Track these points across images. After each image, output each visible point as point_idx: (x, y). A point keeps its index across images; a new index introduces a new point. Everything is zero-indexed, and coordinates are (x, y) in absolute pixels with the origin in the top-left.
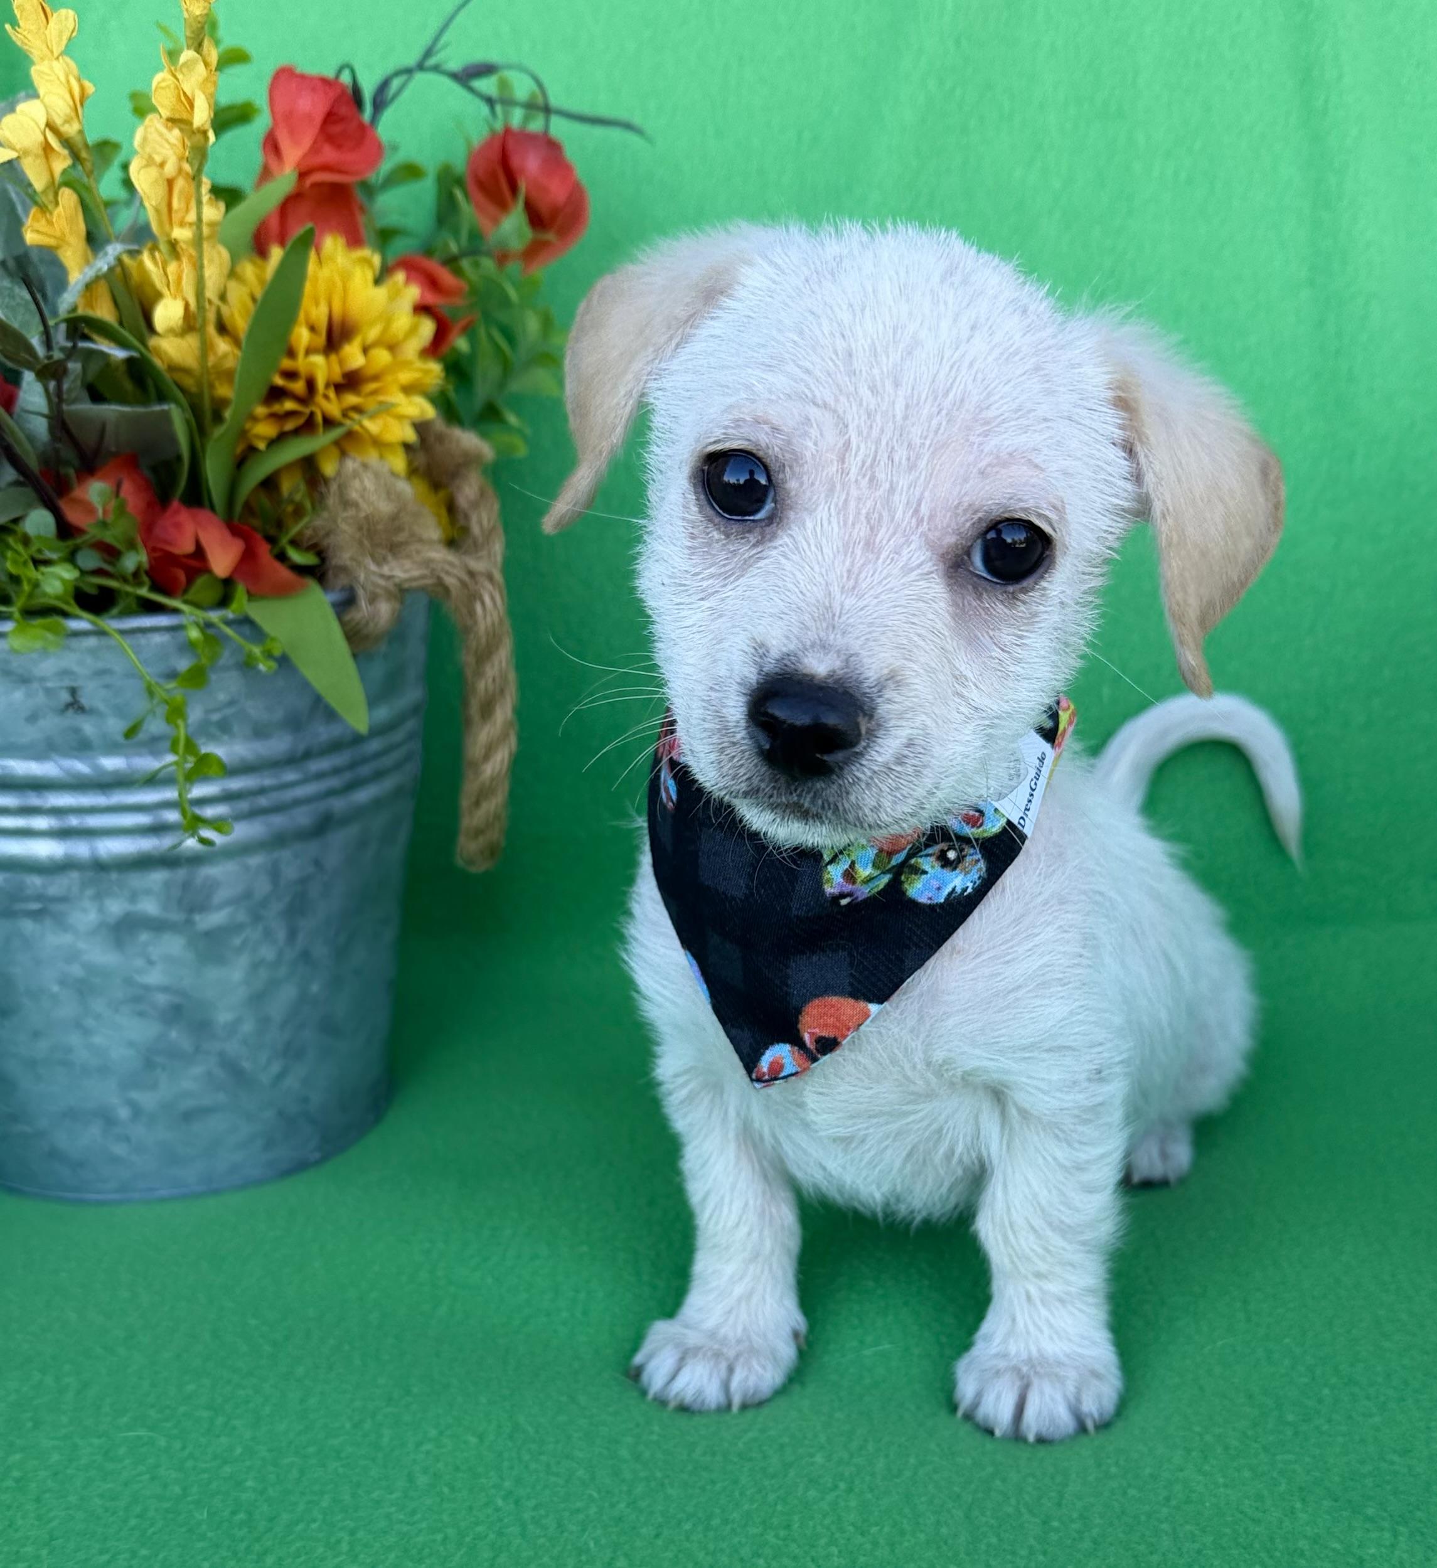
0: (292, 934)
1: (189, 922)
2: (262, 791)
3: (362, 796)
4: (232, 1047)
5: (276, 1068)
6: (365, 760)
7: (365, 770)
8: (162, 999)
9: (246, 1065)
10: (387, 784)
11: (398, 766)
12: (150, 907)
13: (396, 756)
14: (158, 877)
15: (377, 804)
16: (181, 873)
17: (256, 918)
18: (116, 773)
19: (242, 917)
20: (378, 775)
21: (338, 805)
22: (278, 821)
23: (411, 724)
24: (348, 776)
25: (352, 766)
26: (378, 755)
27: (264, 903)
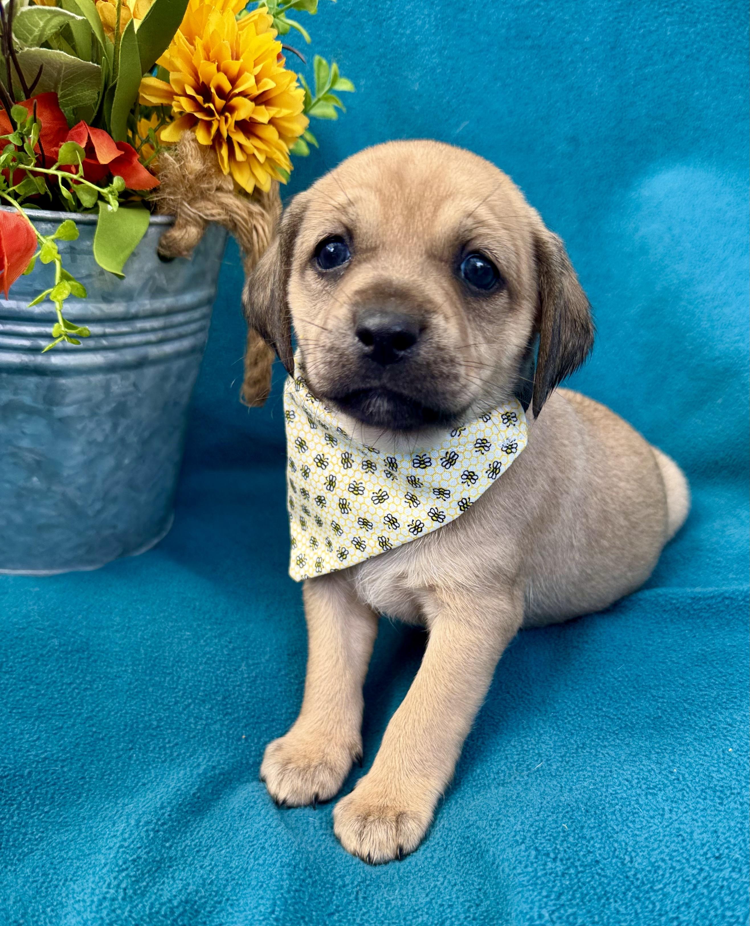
0: (115, 426)
1: (49, 411)
2: (104, 336)
3: (168, 348)
4: (71, 492)
5: (98, 506)
6: (172, 326)
7: (172, 333)
8: (29, 457)
9: (79, 503)
10: (185, 344)
11: (194, 333)
12: (27, 399)
13: (193, 327)
14: (32, 381)
15: (178, 355)
16: (47, 380)
17: (93, 414)
18: (9, 310)
19: (85, 412)
20: (180, 337)
21: (154, 351)
22: (112, 356)
23: (204, 310)
24: (160, 335)
25: (163, 328)
26: (181, 324)
27: (98, 406)
